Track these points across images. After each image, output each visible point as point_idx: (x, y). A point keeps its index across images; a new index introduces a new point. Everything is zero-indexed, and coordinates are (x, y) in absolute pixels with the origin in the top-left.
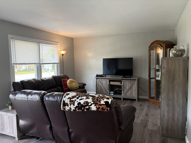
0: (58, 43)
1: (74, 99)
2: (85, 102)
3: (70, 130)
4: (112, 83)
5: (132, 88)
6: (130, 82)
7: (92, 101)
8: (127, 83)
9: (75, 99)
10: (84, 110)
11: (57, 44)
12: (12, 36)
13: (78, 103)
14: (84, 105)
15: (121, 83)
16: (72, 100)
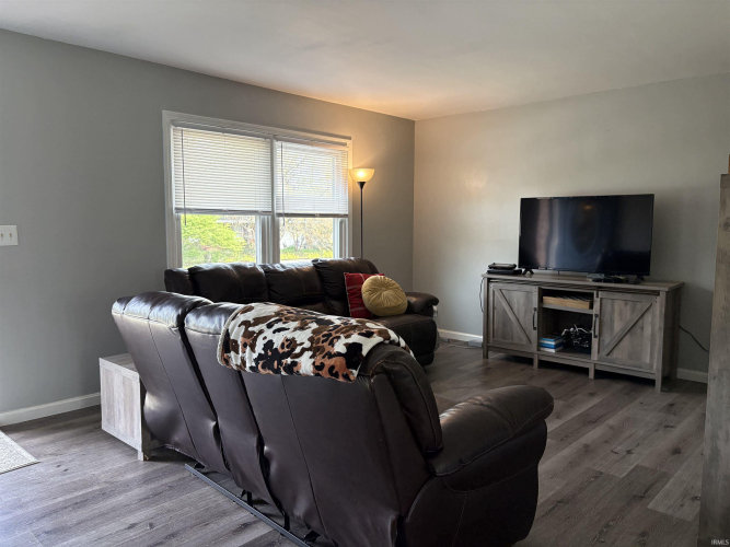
0: (350, 138)
1: (256, 329)
2: (287, 340)
3: (266, 448)
4: (553, 303)
5: (637, 329)
6: (630, 303)
7: (309, 340)
8: (618, 305)
9: (263, 326)
10: (277, 371)
11: (344, 145)
12: (174, 115)
13: (266, 341)
14: (281, 351)
15: (591, 307)
16: (250, 329)
